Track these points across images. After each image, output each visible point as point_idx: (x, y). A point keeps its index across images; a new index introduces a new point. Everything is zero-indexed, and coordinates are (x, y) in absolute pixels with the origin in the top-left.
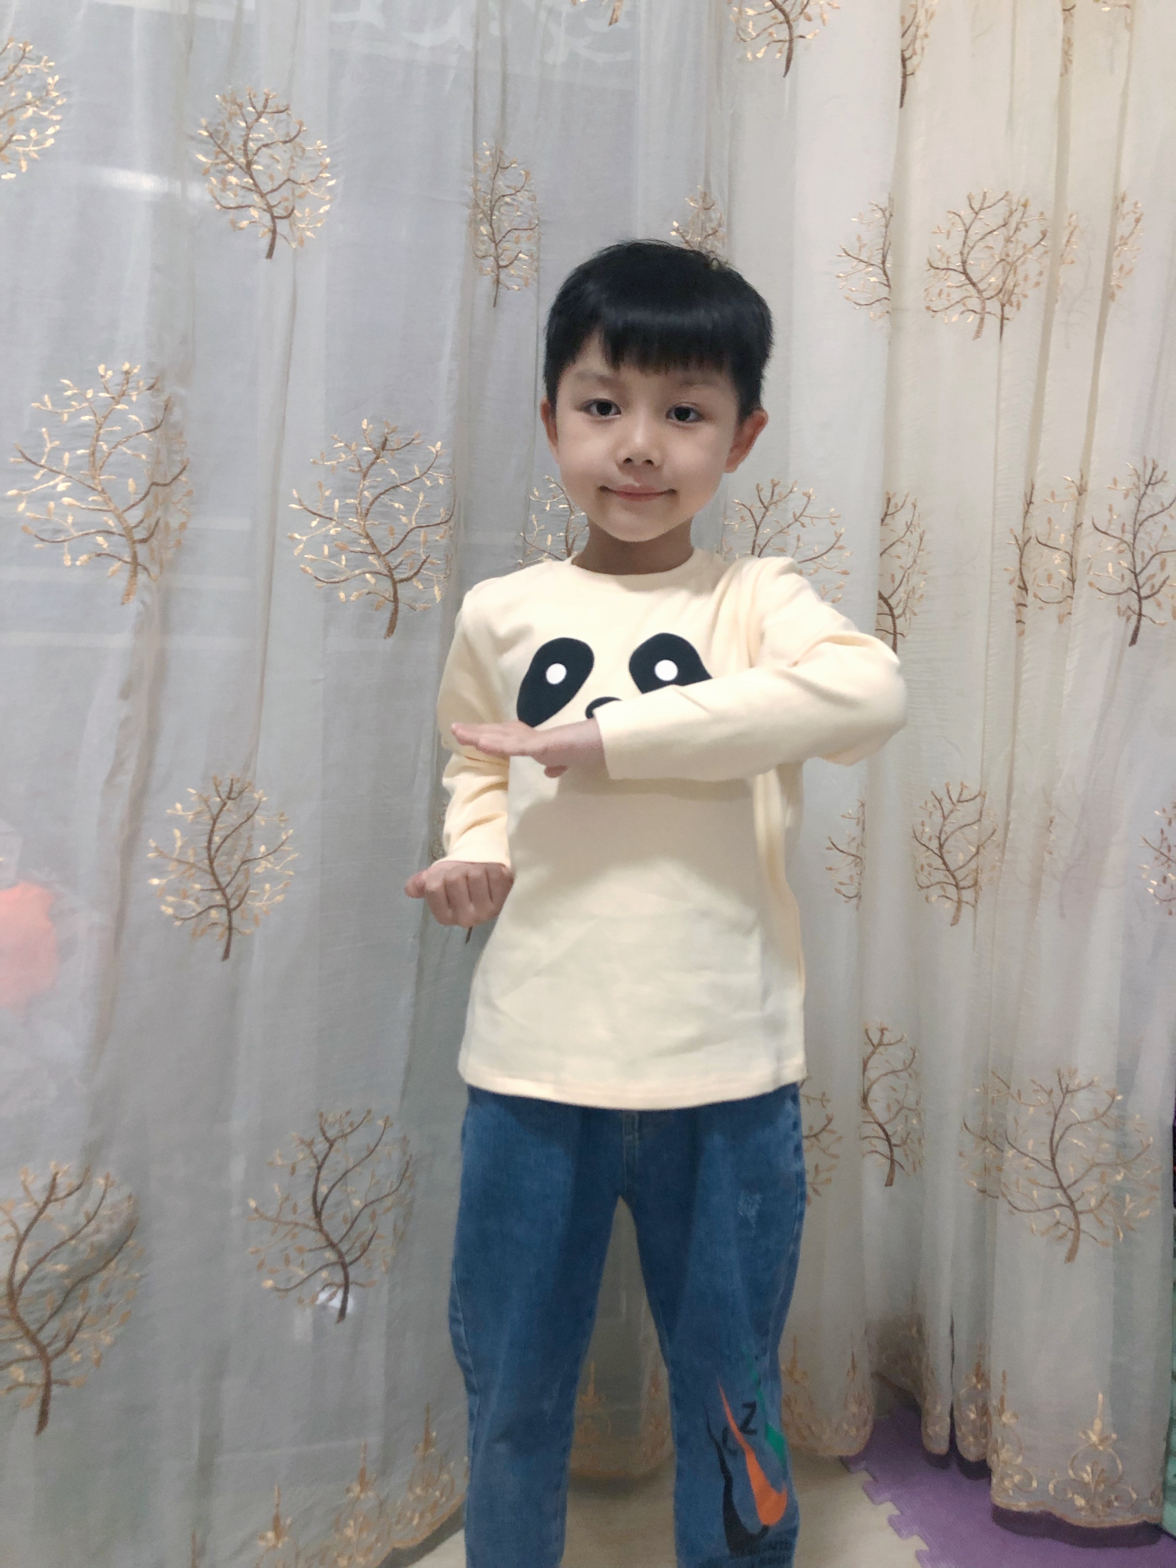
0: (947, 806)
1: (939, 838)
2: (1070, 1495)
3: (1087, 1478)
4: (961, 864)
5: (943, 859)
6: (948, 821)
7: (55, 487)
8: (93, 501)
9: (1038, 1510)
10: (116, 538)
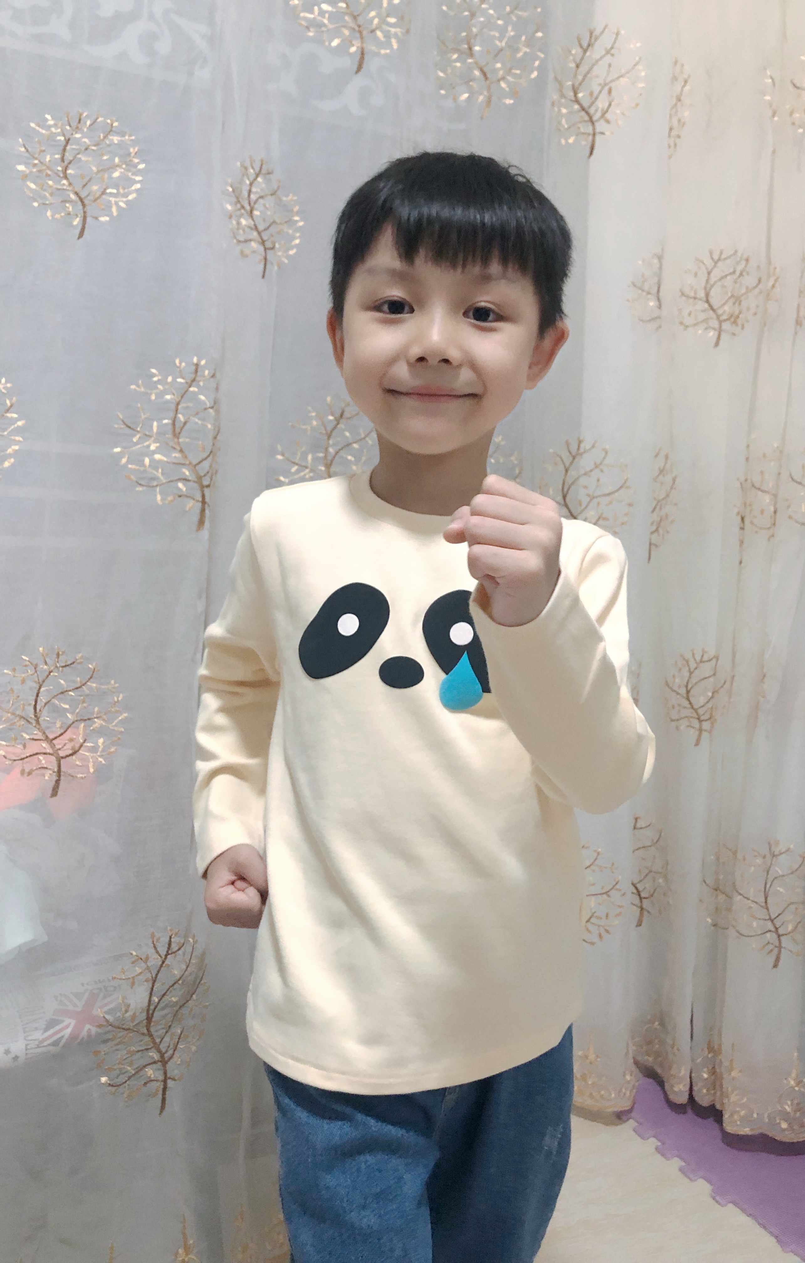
0: (693, 665)
1: (687, 687)
2: (778, 1121)
3: (788, 1109)
4: (702, 704)
5: (689, 701)
6: (693, 675)
7: (149, 446)
8: (175, 457)
9: (756, 1132)
10: (191, 484)
